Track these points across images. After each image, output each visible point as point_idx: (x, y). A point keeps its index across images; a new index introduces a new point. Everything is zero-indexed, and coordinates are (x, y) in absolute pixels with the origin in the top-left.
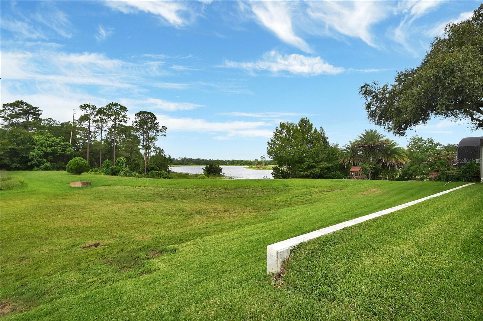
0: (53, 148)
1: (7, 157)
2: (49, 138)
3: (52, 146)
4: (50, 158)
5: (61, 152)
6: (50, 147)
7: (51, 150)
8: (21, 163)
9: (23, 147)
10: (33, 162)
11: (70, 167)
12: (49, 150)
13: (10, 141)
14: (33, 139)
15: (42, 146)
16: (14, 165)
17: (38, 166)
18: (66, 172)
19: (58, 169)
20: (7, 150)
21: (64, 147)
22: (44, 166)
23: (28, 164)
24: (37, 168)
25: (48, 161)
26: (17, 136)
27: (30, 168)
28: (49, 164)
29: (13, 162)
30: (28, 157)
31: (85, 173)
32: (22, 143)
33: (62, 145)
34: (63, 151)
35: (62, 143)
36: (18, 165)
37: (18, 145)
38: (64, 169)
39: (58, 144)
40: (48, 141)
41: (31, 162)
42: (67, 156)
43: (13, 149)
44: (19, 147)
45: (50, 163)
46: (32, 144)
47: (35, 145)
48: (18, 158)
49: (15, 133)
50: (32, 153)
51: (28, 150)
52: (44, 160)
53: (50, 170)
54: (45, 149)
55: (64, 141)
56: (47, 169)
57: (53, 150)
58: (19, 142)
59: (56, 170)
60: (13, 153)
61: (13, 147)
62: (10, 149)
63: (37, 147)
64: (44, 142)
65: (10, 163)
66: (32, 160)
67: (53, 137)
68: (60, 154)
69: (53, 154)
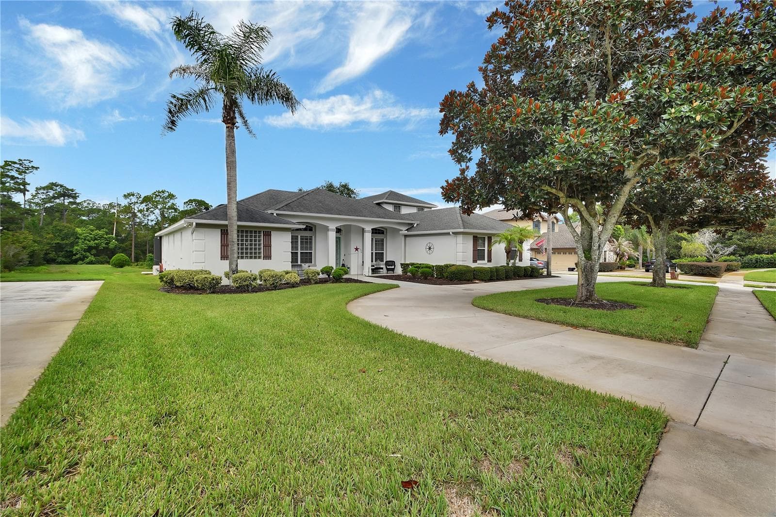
0: (96, 241)
1: (53, 251)
2: (92, 231)
3: (96, 239)
4: (94, 252)
5: (104, 246)
6: (94, 241)
7: (95, 244)
8: (66, 257)
9: (67, 242)
10: (78, 256)
11: (113, 262)
12: (92, 243)
13: (55, 236)
14: (77, 233)
15: (85, 240)
16: (60, 259)
17: (83, 260)
18: (110, 266)
19: (102, 263)
20: (53, 245)
21: (107, 240)
22: (87, 260)
23: (73, 259)
24: (81, 262)
25: (92, 255)
26: (61, 231)
27: (75, 262)
28: (92, 258)
29: (58, 257)
30: (72, 252)
31: (127, 267)
32: (66, 237)
33: (105, 238)
34: (107, 244)
35: (105, 236)
36: (64, 260)
37: (63, 239)
38: (108, 263)
39: (101, 237)
40: (91, 234)
41: (75, 256)
42: (111, 249)
43: (58, 243)
44: (64, 242)
45: (94, 256)
46: (76, 238)
47: (79, 238)
48: (64, 253)
49: (59, 227)
50: (76, 247)
51: (72, 245)
52: (88, 254)
53: (94, 264)
54: (88, 242)
55: (107, 233)
56: (91, 263)
57: (96, 244)
58: (63, 236)
59: (101, 264)
60: (59, 248)
61: (58, 241)
62: (55, 243)
63: (80, 241)
64: (88, 235)
65: (56, 257)
66: (77, 254)
67: (96, 230)
68: (103, 247)
69: (96, 247)
